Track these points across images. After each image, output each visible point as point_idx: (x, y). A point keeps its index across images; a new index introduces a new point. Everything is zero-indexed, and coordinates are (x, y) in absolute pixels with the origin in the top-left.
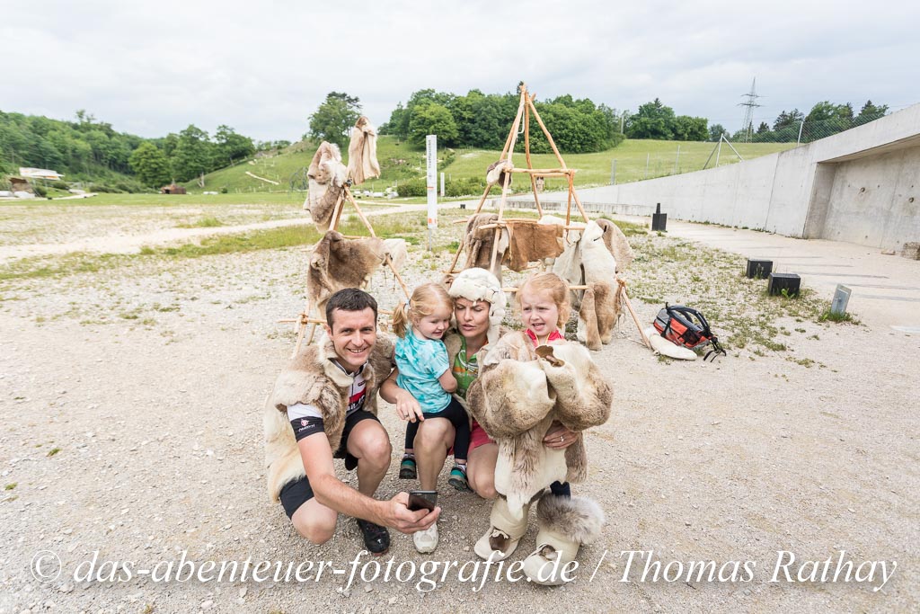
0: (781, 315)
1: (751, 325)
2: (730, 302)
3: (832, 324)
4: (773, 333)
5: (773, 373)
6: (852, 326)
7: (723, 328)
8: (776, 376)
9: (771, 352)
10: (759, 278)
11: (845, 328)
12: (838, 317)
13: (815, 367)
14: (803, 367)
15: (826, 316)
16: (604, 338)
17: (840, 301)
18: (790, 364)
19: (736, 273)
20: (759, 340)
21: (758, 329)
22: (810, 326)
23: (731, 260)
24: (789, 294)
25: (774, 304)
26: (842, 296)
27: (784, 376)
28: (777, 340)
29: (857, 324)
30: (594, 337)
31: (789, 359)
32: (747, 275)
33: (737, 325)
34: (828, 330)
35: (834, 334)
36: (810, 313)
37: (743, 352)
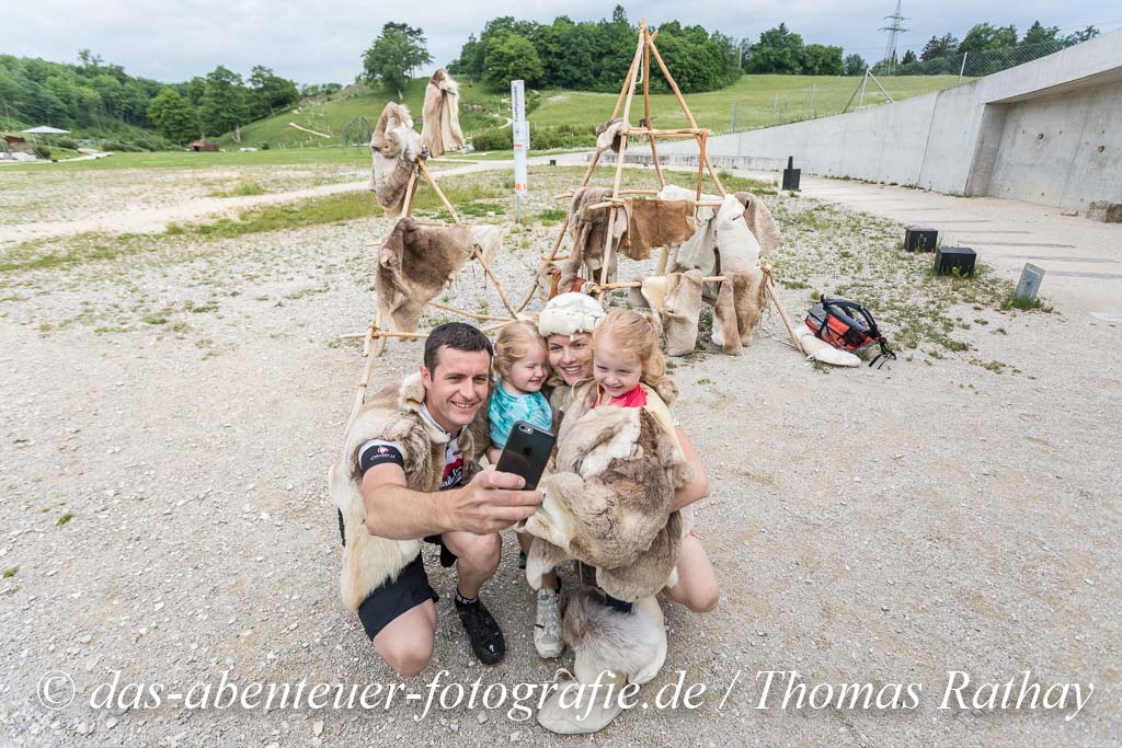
0: (954, 302)
1: (920, 316)
2: (890, 284)
3: (1018, 312)
4: (948, 326)
5: (957, 383)
6: (1044, 315)
7: (886, 321)
8: (962, 386)
9: (949, 354)
10: (921, 251)
11: (1035, 317)
12: (1024, 302)
13: (1008, 372)
14: (992, 372)
15: (1011, 302)
16: (745, 339)
17: (1029, 284)
18: (976, 368)
19: (892, 244)
20: (934, 337)
21: (928, 321)
22: (994, 318)
23: (883, 227)
24: (962, 273)
25: (944, 286)
26: (1031, 278)
27: (971, 386)
28: (956, 335)
29: (1049, 311)
30: (733, 340)
31: (973, 362)
32: (905, 247)
33: (902, 316)
34: (1015, 319)
35: (1022, 326)
36: (990, 297)
37: (916, 353)
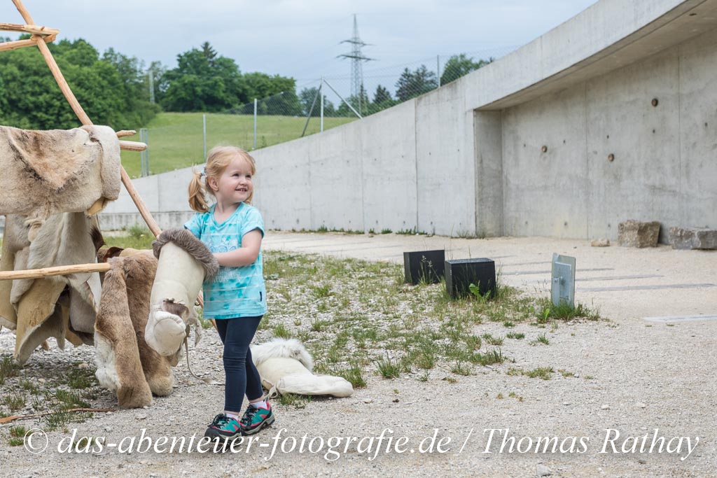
0: (478, 322)
1: (435, 338)
2: (390, 315)
3: (560, 323)
4: (475, 342)
5: (493, 395)
6: (591, 323)
7: (388, 348)
8: (500, 397)
9: (479, 368)
10: (428, 283)
11: (582, 326)
12: (565, 311)
13: (556, 377)
14: (538, 380)
15: (548, 311)
16: (158, 381)
17: (563, 283)
18: (515, 379)
19: (391, 281)
20: (451, 353)
21: (447, 341)
22: (529, 330)
23: (379, 269)
24: (482, 293)
25: (464, 309)
26: (563, 275)
27: (512, 395)
28: (484, 350)
29: (596, 318)
31: (512, 372)
32: (407, 281)
33: (410, 341)
34: (557, 331)
35: (568, 336)
36: (521, 314)
37: (433, 373)
